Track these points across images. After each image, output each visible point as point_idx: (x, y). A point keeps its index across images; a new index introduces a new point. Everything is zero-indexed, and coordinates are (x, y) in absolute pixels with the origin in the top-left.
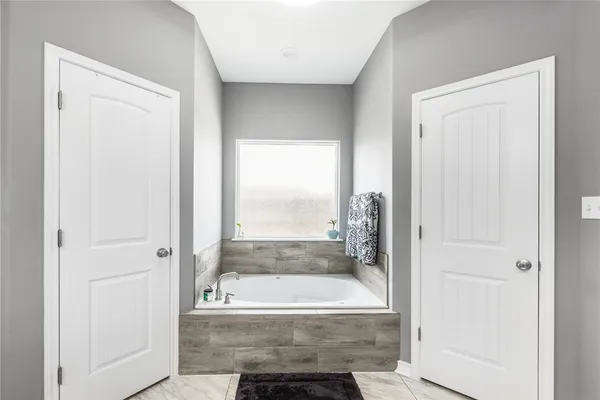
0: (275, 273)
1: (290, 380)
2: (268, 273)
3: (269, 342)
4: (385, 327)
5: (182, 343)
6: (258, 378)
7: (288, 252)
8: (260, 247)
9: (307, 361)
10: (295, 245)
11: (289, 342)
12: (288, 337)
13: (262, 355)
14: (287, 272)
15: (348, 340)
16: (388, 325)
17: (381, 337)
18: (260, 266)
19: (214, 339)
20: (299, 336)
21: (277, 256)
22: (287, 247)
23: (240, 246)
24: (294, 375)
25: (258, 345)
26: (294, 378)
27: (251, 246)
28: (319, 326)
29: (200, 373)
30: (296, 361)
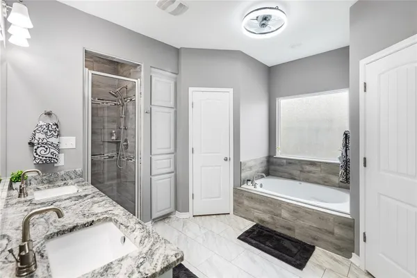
0: (300, 180)
1: (277, 235)
2: (295, 179)
3: (270, 212)
4: (341, 225)
5: (235, 201)
6: (262, 227)
7: (308, 168)
8: (290, 162)
9: (289, 229)
10: (313, 163)
11: (279, 215)
12: (279, 212)
13: (266, 217)
14: (307, 180)
15: (314, 226)
16: (344, 224)
17: (337, 231)
18: (290, 174)
19: (246, 202)
20: (285, 214)
21: (301, 169)
22: (307, 164)
23: (279, 161)
24: (280, 234)
25: (264, 212)
26: (280, 235)
27: (285, 161)
28: (296, 211)
29: (241, 216)
30: (283, 227)
